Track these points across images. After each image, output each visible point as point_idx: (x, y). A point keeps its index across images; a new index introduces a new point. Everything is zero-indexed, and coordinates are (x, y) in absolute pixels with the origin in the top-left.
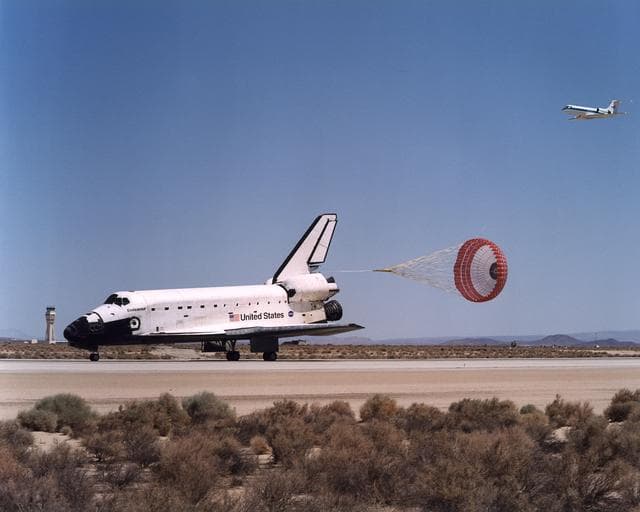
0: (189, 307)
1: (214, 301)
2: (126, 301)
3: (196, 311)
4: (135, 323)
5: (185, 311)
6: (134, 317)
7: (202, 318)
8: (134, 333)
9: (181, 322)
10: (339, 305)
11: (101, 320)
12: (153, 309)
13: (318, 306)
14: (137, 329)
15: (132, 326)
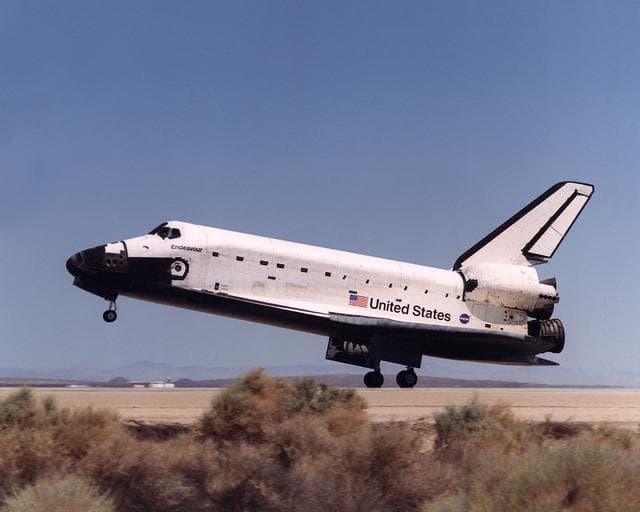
0: (280, 266)
1: (328, 266)
2: (176, 233)
3: (292, 274)
4: (178, 268)
5: (272, 269)
6: (179, 259)
7: (300, 287)
8: (175, 283)
9: (261, 285)
10: (561, 327)
11: (124, 253)
12: (215, 254)
13: (517, 317)
14: (182, 278)
15: (174, 272)
